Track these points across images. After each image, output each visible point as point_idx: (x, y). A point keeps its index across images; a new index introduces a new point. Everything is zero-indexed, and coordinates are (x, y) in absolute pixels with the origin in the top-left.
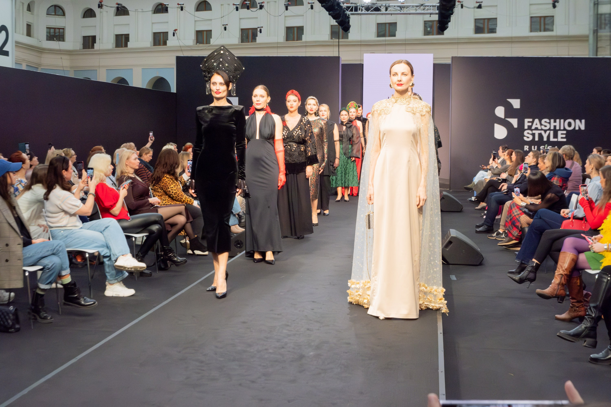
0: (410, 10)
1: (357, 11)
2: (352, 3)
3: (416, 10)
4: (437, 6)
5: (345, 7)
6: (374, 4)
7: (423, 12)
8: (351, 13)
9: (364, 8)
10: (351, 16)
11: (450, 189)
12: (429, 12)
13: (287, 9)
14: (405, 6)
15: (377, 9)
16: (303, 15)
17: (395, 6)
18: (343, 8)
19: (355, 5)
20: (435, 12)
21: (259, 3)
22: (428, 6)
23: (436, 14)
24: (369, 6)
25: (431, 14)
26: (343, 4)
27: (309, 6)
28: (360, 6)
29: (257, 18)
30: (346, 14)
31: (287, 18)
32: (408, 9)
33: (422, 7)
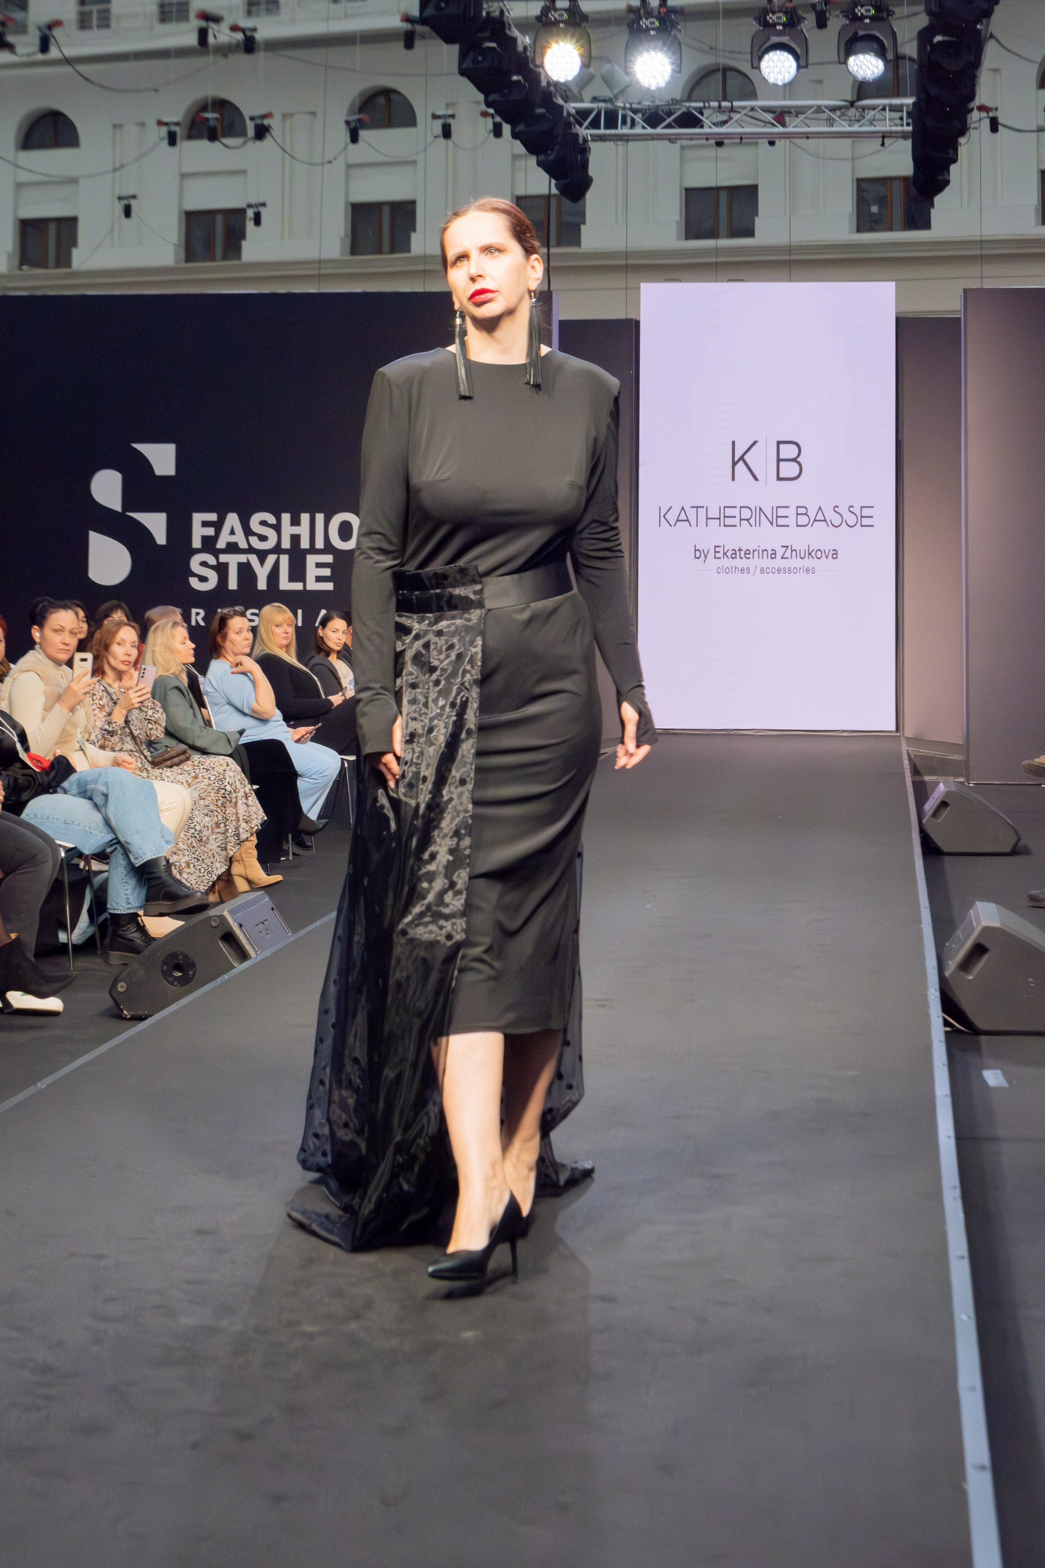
0: (807, 121)
1: (616, 128)
2: (595, 99)
3: (831, 122)
4: (907, 106)
5: (573, 111)
6: (675, 102)
7: (856, 128)
8: (591, 135)
9: (640, 115)
10: (592, 145)
11: (968, 781)
12: (879, 128)
13: (354, 138)
14: (790, 107)
15: (690, 120)
16: (414, 162)
17: (753, 109)
18: (565, 114)
19: (609, 106)
20: (899, 129)
21: (252, 119)
22: (874, 108)
23: (904, 135)
24: (658, 107)
25: (883, 137)
26: (566, 102)
27: (438, 124)
28: (624, 108)
29: (244, 172)
30: (577, 135)
31: (354, 173)
32: (802, 117)
33: (852, 112)
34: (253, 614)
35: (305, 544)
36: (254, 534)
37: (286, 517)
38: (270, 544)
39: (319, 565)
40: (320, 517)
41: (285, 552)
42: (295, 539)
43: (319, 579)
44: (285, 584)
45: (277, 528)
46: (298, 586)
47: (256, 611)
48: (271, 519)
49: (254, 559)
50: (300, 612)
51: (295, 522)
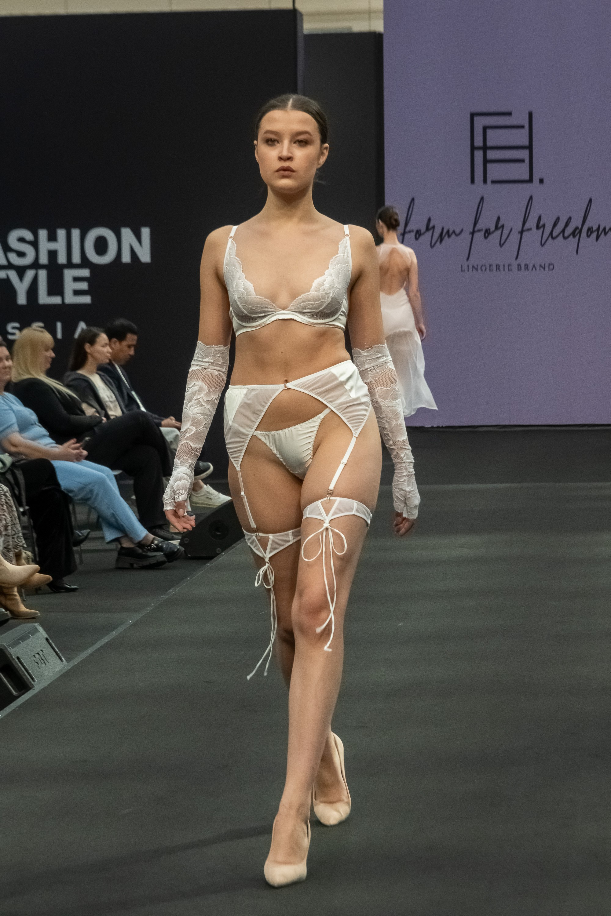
34: (14, 328)
35: (62, 259)
36: (12, 250)
37: (43, 234)
38: (28, 260)
39: (76, 279)
40: (76, 233)
41: (43, 267)
42: (53, 254)
43: (77, 293)
44: (44, 298)
45: (35, 244)
46: (56, 300)
47: (17, 325)
48: (28, 235)
49: (13, 275)
50: (59, 325)
51: (52, 238)
